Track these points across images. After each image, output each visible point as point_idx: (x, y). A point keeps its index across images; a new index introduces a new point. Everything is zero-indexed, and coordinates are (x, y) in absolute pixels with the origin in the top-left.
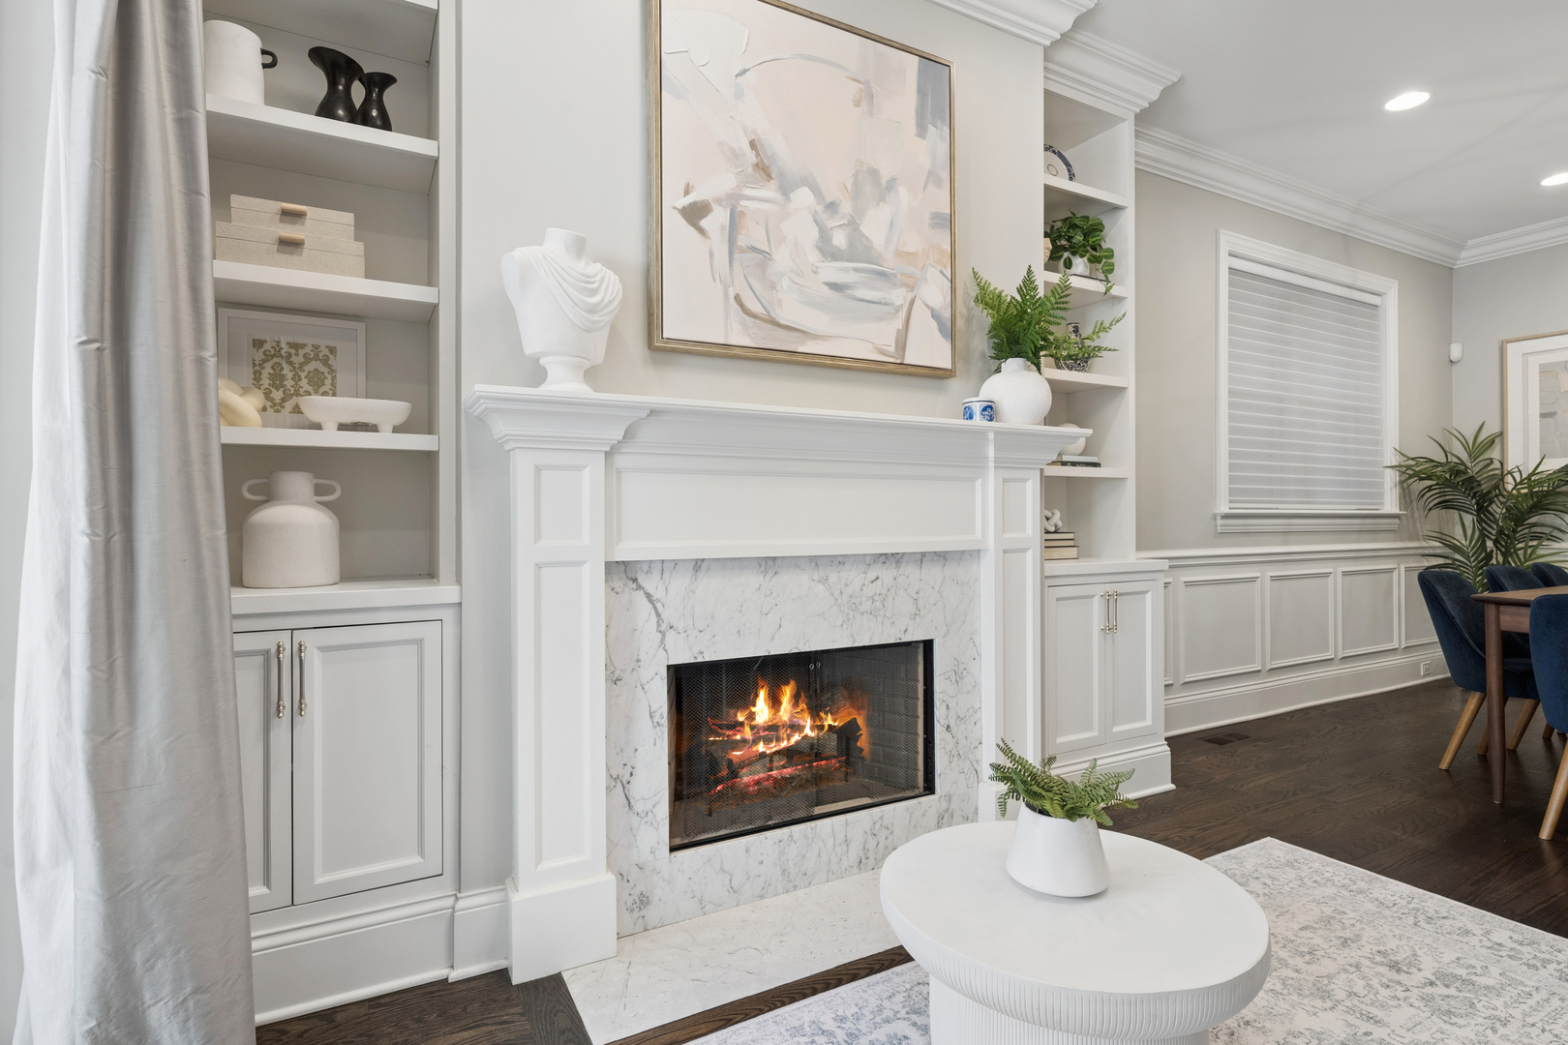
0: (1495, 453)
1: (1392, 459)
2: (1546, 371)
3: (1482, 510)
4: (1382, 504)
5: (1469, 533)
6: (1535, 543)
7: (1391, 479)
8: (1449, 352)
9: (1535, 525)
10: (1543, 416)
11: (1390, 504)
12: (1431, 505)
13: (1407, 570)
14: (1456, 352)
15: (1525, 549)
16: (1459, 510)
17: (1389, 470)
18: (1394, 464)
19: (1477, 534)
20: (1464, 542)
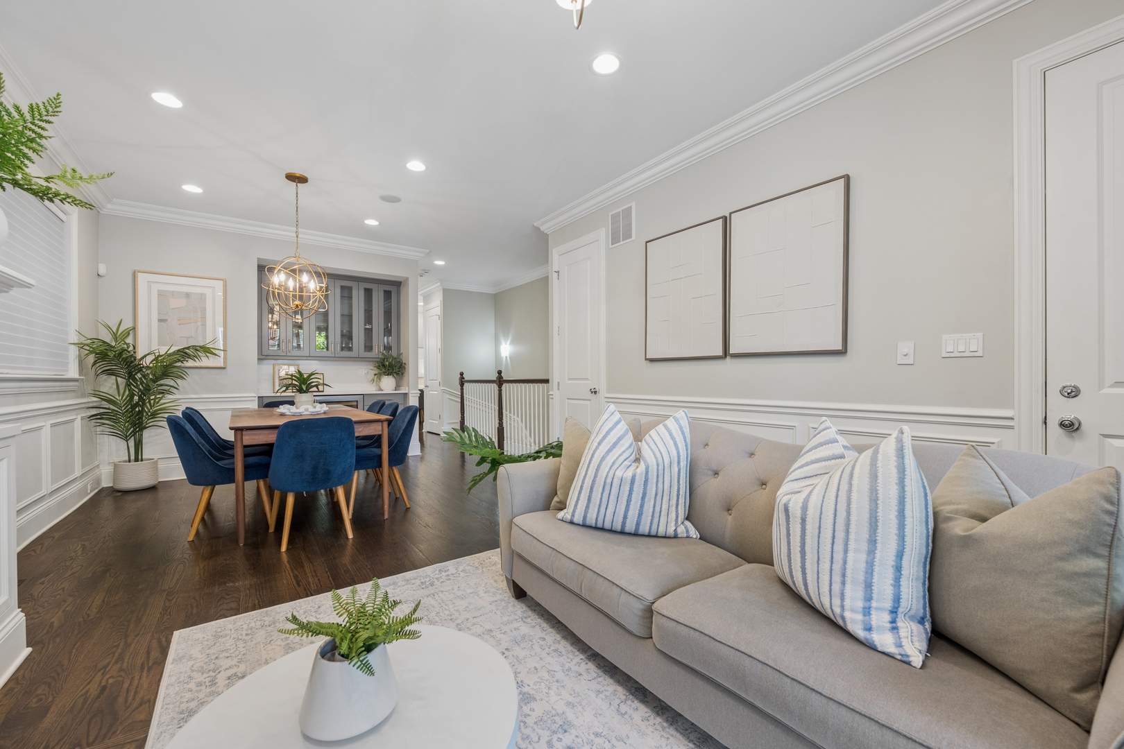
0: (129, 340)
1: (74, 338)
2: (161, 294)
3: (131, 376)
4: (67, 371)
5: (122, 392)
6: (160, 396)
7: (73, 352)
8: (98, 268)
9: (161, 385)
10: (160, 321)
11: (73, 372)
12: (100, 371)
13: (82, 419)
14: (102, 269)
15: (154, 399)
16: (116, 376)
17: (73, 346)
18: (76, 342)
19: (127, 393)
20: (117, 397)
